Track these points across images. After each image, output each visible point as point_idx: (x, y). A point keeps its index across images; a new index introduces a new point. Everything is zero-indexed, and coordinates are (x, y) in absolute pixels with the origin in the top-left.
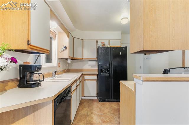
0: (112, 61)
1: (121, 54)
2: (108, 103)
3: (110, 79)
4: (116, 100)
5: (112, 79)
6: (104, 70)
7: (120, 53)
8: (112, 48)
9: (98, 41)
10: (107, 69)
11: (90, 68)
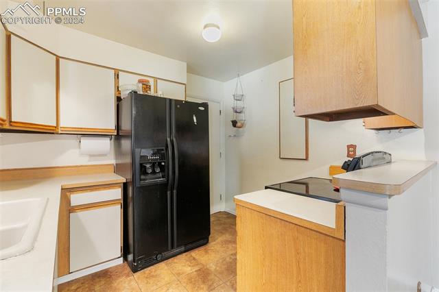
0: (174, 140)
1: (195, 121)
2: (162, 265)
3: (169, 193)
4: (183, 248)
5: (175, 191)
6: (148, 166)
7: (195, 118)
8: (173, 103)
9: (120, 73)
10: (160, 163)
11: (85, 161)
